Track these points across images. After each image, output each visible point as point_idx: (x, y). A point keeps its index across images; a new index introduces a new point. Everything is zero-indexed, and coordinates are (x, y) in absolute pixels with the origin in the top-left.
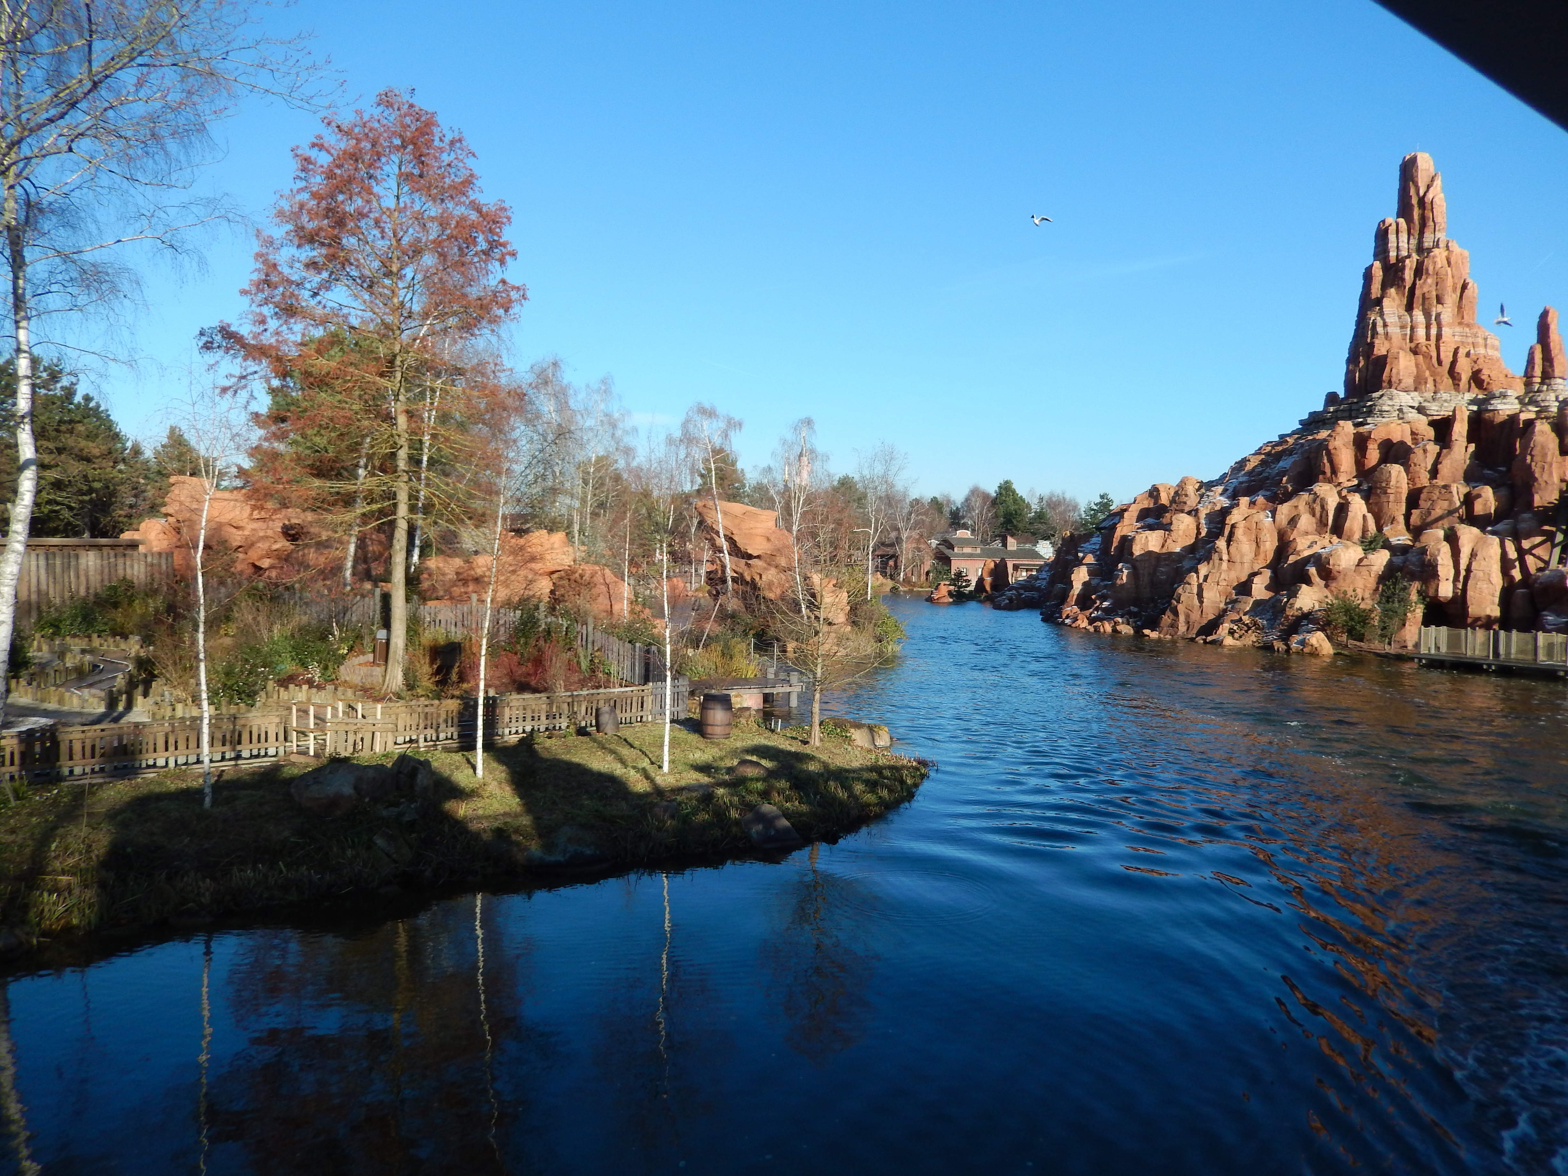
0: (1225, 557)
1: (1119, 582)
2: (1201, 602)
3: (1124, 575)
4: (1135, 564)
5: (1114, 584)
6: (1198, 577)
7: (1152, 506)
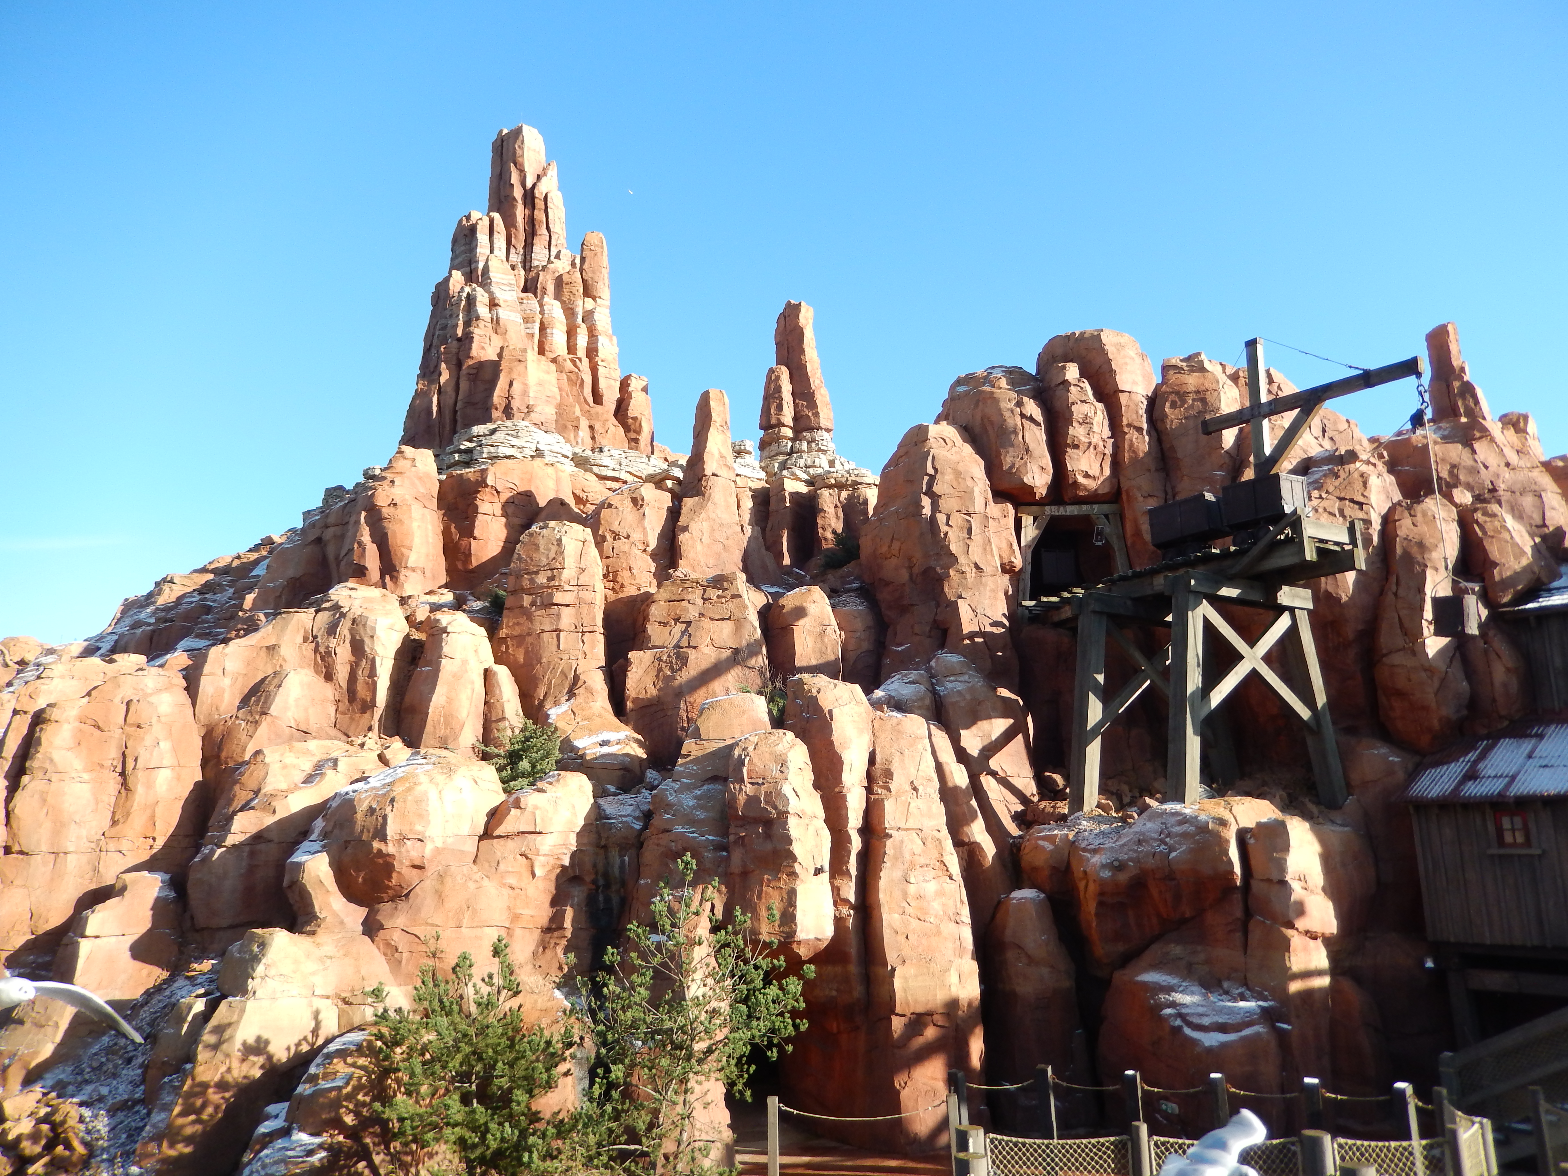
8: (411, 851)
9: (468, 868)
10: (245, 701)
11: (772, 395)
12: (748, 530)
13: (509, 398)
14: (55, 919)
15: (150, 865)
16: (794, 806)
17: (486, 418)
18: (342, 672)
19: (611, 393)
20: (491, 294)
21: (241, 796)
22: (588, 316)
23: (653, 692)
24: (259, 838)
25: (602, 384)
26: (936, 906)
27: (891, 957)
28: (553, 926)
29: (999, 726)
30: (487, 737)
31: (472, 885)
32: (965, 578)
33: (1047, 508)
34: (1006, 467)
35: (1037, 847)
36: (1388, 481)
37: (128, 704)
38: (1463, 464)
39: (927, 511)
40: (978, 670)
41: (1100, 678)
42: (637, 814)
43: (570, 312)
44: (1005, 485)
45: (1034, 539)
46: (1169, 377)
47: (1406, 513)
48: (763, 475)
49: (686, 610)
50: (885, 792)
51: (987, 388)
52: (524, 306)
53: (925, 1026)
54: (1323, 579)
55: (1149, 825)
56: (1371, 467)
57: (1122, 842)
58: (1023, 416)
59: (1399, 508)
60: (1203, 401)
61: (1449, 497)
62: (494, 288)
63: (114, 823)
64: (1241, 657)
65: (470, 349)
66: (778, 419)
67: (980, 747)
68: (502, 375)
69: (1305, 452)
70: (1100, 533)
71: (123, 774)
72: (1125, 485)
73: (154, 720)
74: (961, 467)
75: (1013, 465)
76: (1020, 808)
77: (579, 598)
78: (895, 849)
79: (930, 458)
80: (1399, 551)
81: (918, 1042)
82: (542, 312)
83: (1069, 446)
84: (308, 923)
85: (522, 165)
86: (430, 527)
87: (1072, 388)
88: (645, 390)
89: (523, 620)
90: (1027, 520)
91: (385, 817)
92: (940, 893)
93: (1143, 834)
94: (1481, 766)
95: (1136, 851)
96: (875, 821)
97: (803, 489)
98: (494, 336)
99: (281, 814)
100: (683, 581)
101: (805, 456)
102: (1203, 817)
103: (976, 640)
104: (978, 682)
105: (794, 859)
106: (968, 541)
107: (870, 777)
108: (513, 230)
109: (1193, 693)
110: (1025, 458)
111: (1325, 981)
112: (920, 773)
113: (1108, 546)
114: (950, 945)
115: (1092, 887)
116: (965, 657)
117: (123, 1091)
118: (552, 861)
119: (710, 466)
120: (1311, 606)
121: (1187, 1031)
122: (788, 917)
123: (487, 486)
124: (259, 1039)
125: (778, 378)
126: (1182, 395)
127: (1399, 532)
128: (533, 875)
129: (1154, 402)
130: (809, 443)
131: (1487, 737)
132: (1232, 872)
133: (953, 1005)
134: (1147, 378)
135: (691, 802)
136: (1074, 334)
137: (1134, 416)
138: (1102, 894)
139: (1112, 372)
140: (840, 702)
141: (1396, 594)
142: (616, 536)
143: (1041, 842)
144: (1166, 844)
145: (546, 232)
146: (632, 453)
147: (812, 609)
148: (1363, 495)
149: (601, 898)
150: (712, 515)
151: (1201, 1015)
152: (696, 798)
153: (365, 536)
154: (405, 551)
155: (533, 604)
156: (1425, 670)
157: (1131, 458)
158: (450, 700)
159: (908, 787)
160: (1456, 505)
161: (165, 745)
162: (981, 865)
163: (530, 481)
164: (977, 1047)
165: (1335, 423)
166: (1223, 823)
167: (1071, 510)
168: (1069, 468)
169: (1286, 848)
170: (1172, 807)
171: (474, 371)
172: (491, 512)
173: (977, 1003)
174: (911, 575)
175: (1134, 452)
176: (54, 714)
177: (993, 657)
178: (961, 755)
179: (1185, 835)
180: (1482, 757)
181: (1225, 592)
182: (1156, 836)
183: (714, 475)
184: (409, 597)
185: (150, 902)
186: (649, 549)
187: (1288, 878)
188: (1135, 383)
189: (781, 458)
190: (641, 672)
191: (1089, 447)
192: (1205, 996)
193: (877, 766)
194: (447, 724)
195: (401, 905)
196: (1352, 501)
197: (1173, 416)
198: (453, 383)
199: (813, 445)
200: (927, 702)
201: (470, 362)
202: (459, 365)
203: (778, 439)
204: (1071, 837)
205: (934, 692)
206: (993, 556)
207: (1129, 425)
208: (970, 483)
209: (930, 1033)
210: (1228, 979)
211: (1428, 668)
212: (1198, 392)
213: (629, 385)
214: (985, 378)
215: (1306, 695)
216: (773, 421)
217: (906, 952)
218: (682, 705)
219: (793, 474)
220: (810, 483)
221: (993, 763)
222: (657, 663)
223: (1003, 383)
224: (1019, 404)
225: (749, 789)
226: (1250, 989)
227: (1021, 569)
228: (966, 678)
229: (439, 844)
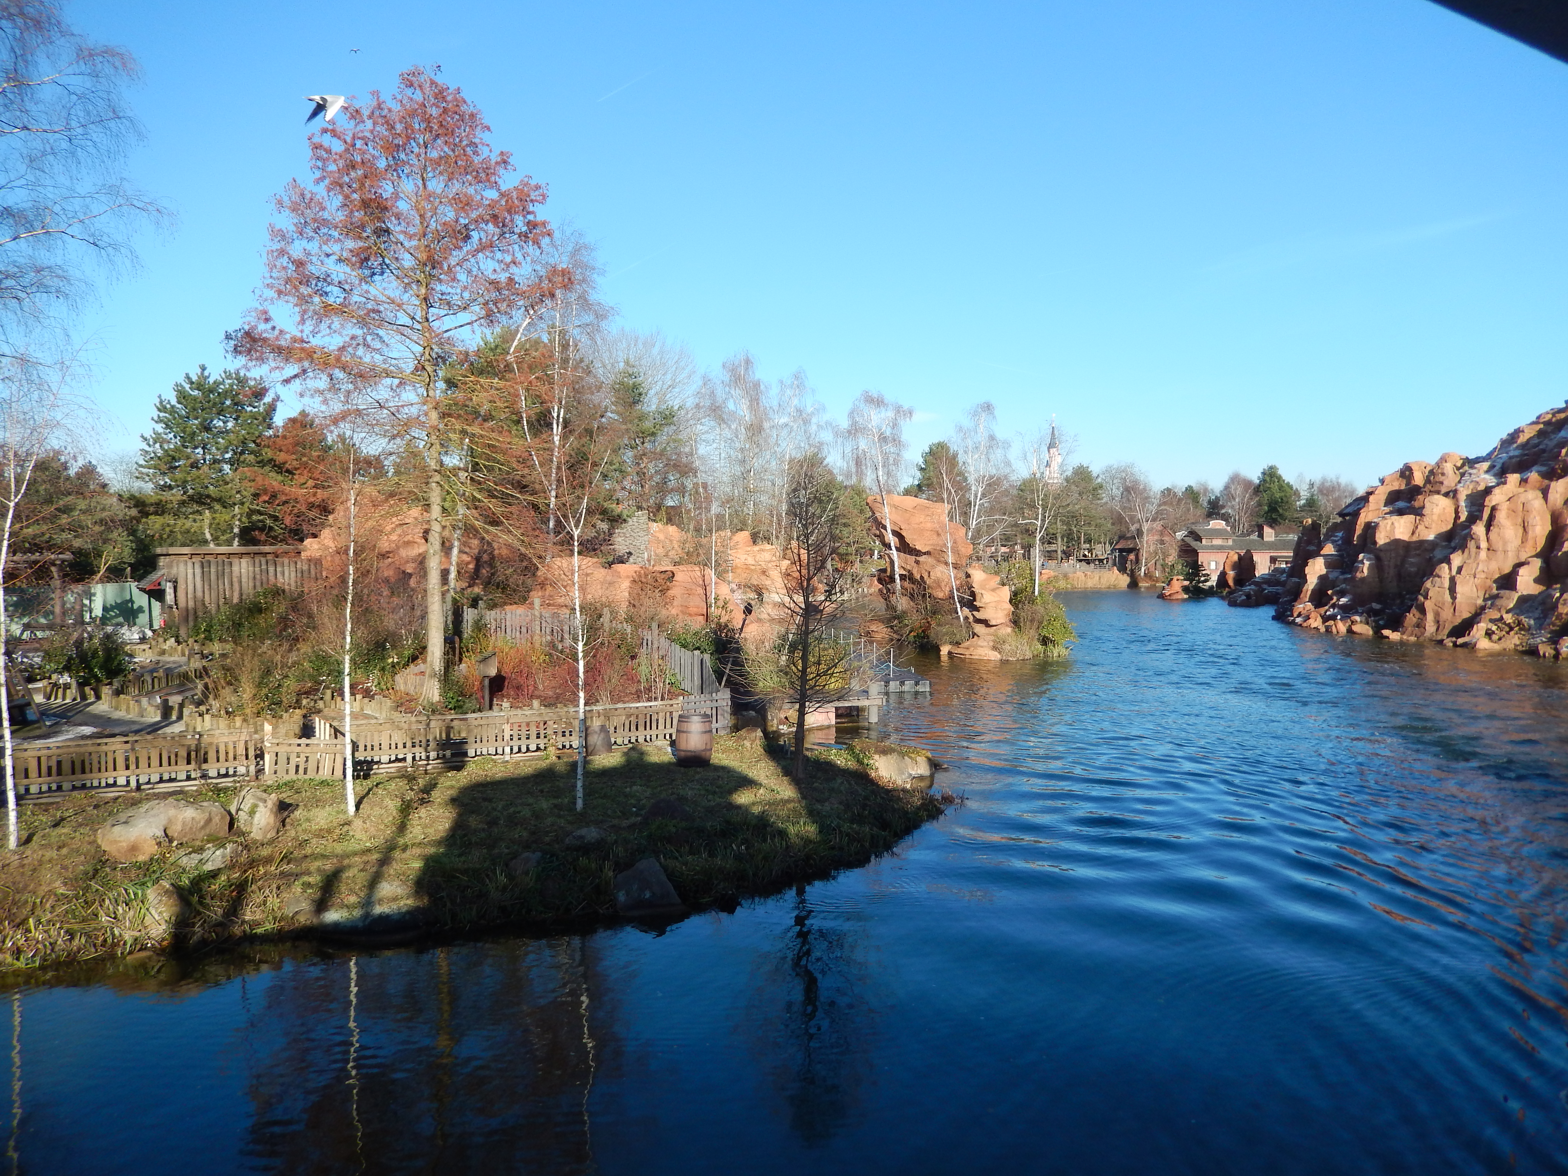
0: (1484, 545)
1: (1359, 575)
2: (1454, 598)
3: (1365, 567)
4: (1379, 556)
5: (1354, 578)
6: (1450, 569)
7: (1403, 487)
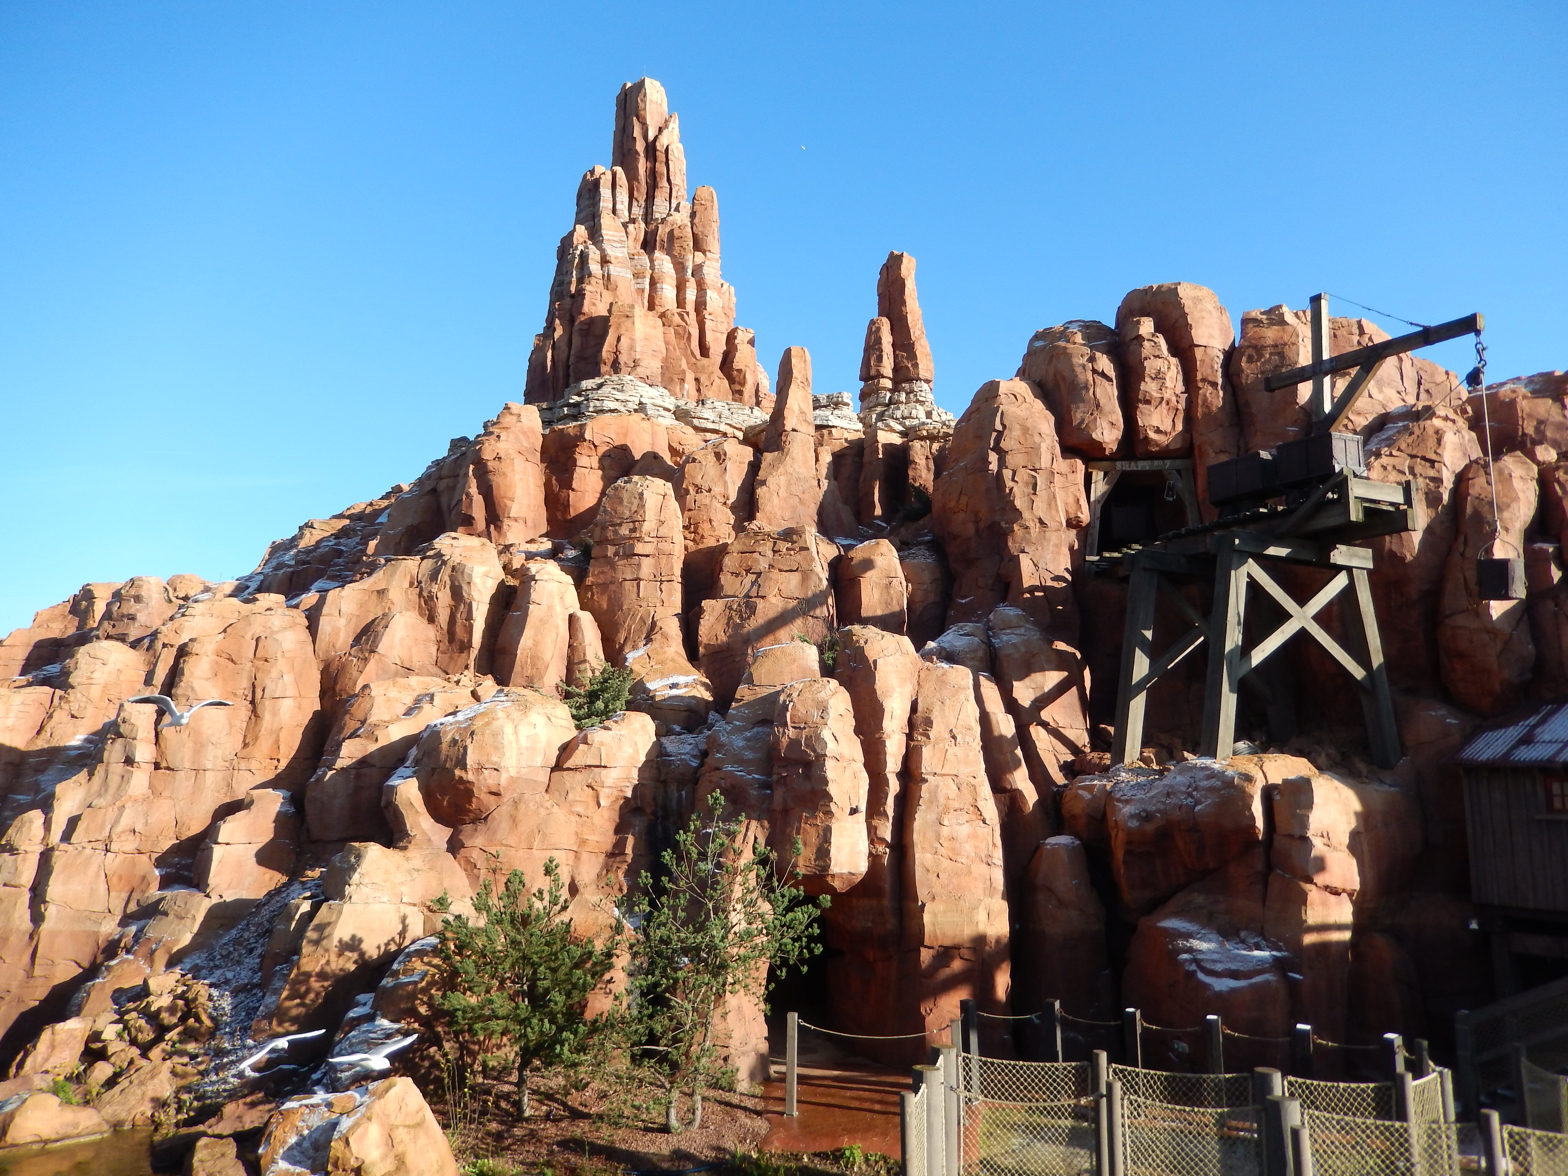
8: (489, 779)
9: (540, 795)
10: (357, 640)
11: (872, 346)
12: (825, 484)
13: (617, 353)
14: (196, 827)
15: (274, 784)
16: (831, 748)
17: (595, 373)
18: (443, 615)
19: (717, 347)
20: (602, 251)
21: (351, 725)
22: (698, 270)
23: (723, 638)
24: (363, 763)
25: (709, 337)
26: (968, 848)
27: (922, 894)
28: (616, 852)
29: (1052, 678)
30: (570, 677)
31: (543, 812)
32: (1029, 533)
33: (1119, 464)
34: (1075, 423)
35: (1077, 796)
36: (1467, 437)
37: (258, 640)
38: (1551, 419)
39: (994, 467)
40: (1036, 623)
41: (1149, 634)
42: (695, 752)
43: (679, 267)
44: (1073, 441)
45: (1103, 494)
46: (1248, 330)
47: (1482, 472)
48: (860, 426)
49: (756, 561)
50: (924, 739)
51: (1062, 343)
52: (635, 262)
53: (952, 958)
54: (1387, 538)
55: (1179, 778)
56: (1450, 424)
57: (1152, 794)
58: (1094, 371)
59: (1474, 465)
60: (1282, 355)
61: (1532, 456)
62: (605, 245)
63: (245, 745)
64: (1290, 616)
65: (582, 305)
66: (878, 371)
67: (1033, 698)
68: (611, 331)
69: (1384, 407)
70: (1171, 489)
71: (253, 702)
72: (1197, 441)
73: (279, 655)
74: (1029, 424)
75: (1083, 420)
76: (1070, 758)
77: (658, 549)
78: (930, 793)
79: (999, 414)
80: (1469, 510)
81: (945, 973)
82: (652, 267)
83: (1140, 401)
84: (401, 839)
85: (645, 118)
86: (531, 479)
87: (1146, 343)
88: (752, 342)
89: (607, 569)
90: (1098, 476)
91: (465, 748)
92: (974, 836)
93: (1172, 786)
94: (1539, 730)
95: (1164, 803)
96: (913, 766)
97: (897, 440)
98: (605, 292)
99: (383, 742)
100: (756, 534)
101: (902, 407)
102: (1230, 772)
103: (1036, 594)
104: (1034, 635)
105: (830, 799)
106: (1033, 497)
107: (911, 724)
108: (636, 184)
109: (1231, 651)
110: (1095, 414)
111: (1347, 935)
112: (960, 722)
113: (1179, 502)
114: (980, 885)
115: (1121, 836)
116: (1024, 610)
117: (245, 976)
118: (616, 793)
119: (790, 422)
120: (1371, 566)
121: (1201, 976)
122: (823, 853)
123: (585, 440)
124: (353, 937)
125: (878, 329)
126: (1258, 349)
127: (1471, 491)
128: (599, 805)
129: (1231, 356)
130: (907, 394)
131: (1553, 702)
132: (1254, 826)
133: (980, 940)
134: (1224, 331)
135: (740, 743)
136: (1152, 287)
137: (1209, 371)
138: (1129, 843)
139: (1188, 327)
140: (886, 652)
141: (1463, 555)
142: (699, 489)
143: (1080, 792)
144: (1192, 797)
145: (666, 184)
146: (735, 405)
147: (879, 561)
148: (1436, 453)
149: (660, 828)
150: (790, 470)
151: (1215, 961)
152: (747, 739)
153: (473, 488)
154: (508, 502)
155: (616, 554)
156: (1488, 632)
157: (1205, 415)
158: (536, 643)
159: (947, 735)
160: (1538, 463)
161: (288, 678)
162: (1022, 811)
163: (625, 435)
164: (1002, 981)
165: (1433, 375)
166: (1249, 778)
167: (1143, 465)
168: (1140, 423)
169: (1310, 805)
170: (1207, 762)
171: (586, 327)
172: (588, 465)
173: (1005, 940)
174: (977, 529)
175: (1208, 407)
176: (195, 648)
177: (1053, 611)
178: (1011, 705)
179: (1211, 789)
180: (1542, 722)
181: (1272, 551)
182: (1184, 789)
183: (794, 430)
184: (511, 545)
185: (273, 816)
186: (729, 502)
187: (1309, 834)
188: (1211, 337)
189: (879, 409)
190: (712, 619)
191: (1161, 403)
192: (1221, 944)
193: (918, 714)
194: (533, 665)
195: (481, 827)
196: (1424, 458)
197: (1249, 370)
198: (566, 339)
199: (912, 396)
200: (980, 653)
201: (582, 318)
202: (572, 320)
203: (877, 390)
204: (1108, 788)
205: (990, 645)
206: (1058, 511)
207: (1204, 380)
208: (1037, 439)
209: (957, 965)
210: (1246, 929)
211: (1491, 629)
212: (1275, 346)
213: (735, 338)
214: (1062, 332)
215: (1361, 655)
216: (873, 372)
217: (937, 889)
218: (749, 651)
219: (888, 426)
220: (903, 434)
221: (1045, 715)
222: (727, 611)
223: (1079, 338)
224: (1092, 359)
225: (791, 732)
226: (1266, 939)
227: (1089, 525)
228: (1022, 631)
229: (513, 773)
